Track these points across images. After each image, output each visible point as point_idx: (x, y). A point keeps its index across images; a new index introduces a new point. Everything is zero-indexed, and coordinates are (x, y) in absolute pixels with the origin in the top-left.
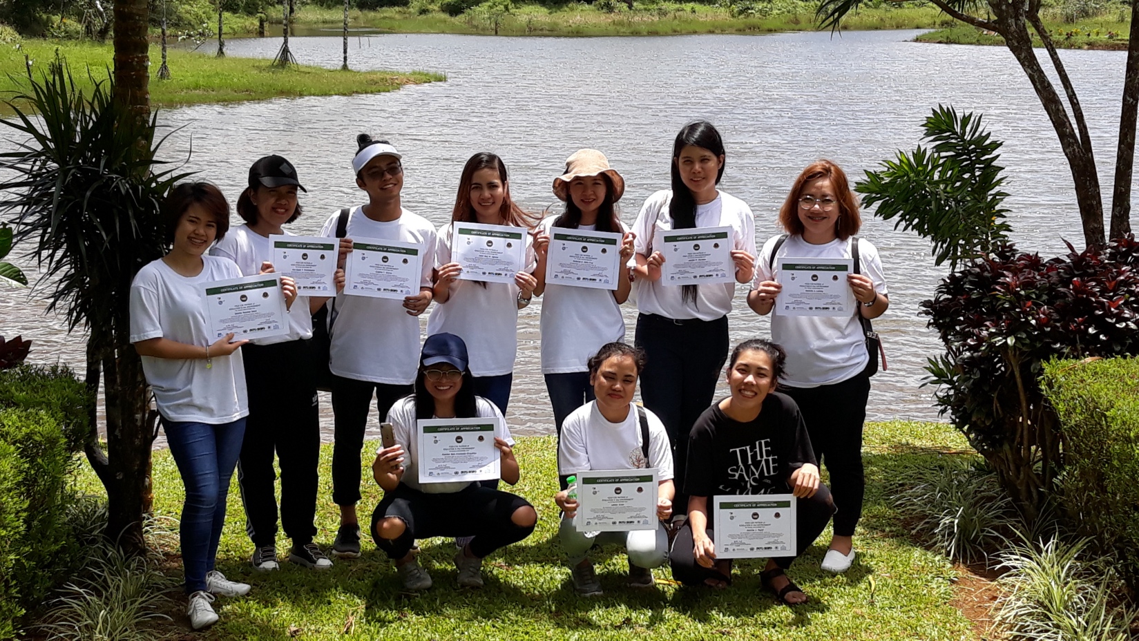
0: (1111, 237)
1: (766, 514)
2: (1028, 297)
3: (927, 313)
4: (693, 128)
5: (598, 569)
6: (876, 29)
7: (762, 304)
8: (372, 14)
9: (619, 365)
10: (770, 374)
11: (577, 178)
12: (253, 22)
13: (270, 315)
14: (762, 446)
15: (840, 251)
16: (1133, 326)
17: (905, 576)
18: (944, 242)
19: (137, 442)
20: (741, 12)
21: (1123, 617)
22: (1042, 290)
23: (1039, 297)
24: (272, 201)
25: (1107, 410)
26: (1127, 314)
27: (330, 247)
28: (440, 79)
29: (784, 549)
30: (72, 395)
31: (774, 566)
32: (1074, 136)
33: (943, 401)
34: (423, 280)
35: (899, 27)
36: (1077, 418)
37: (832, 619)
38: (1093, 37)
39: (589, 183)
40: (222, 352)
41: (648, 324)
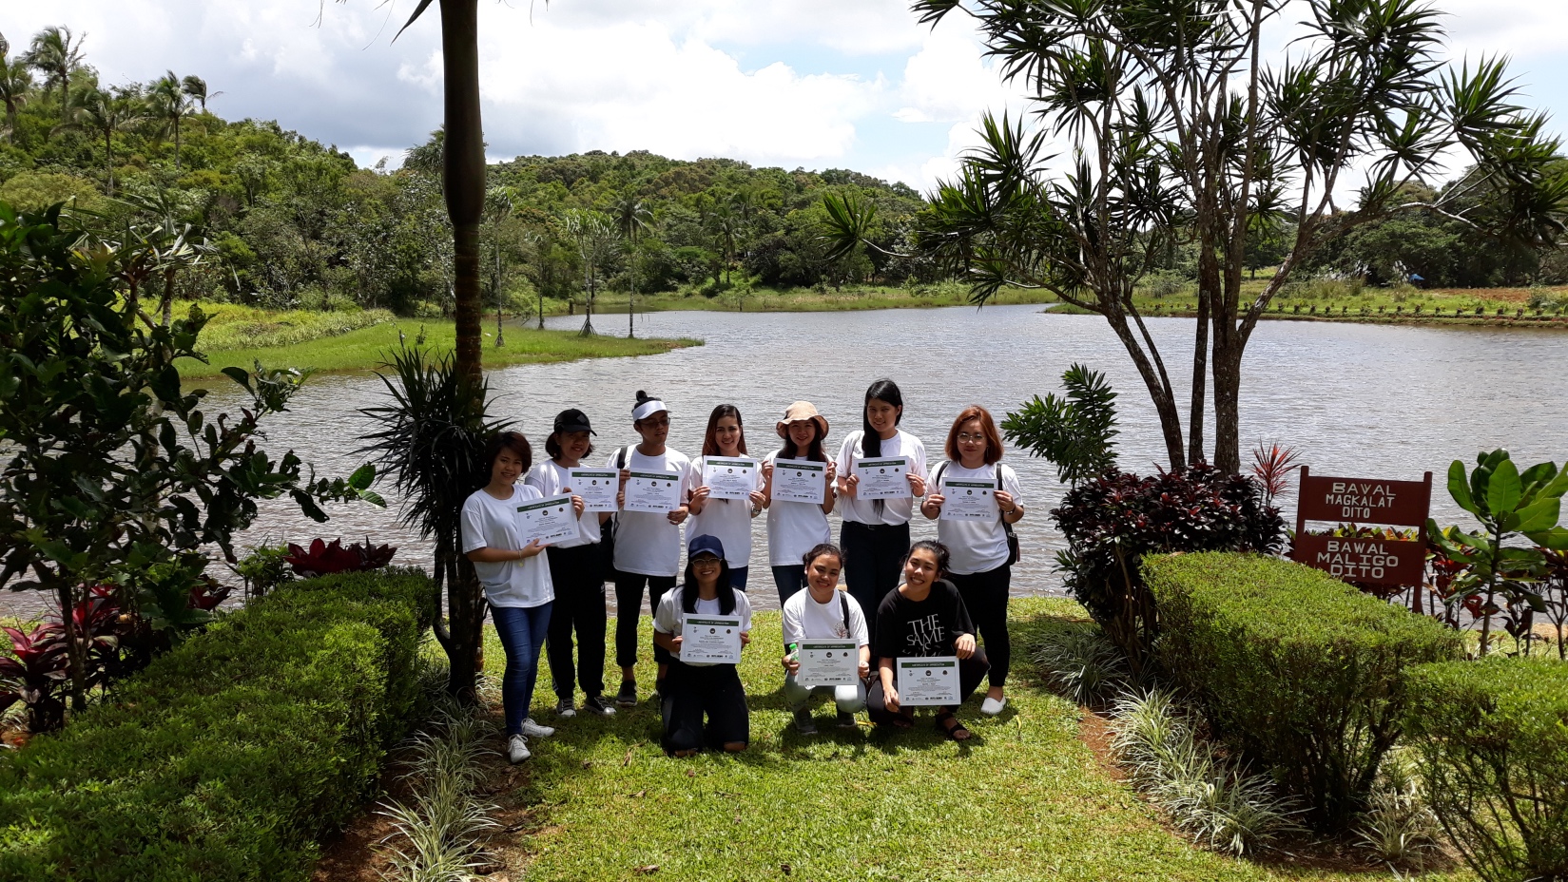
0: (1189, 462)
1: (937, 672)
2: (1129, 507)
3: (1055, 519)
4: (878, 384)
5: (814, 714)
6: (1017, 303)
7: (932, 511)
8: (651, 298)
9: (829, 562)
10: (935, 568)
11: (794, 422)
12: (565, 305)
13: (565, 524)
14: (932, 619)
15: (987, 474)
16: (1207, 528)
17: (1043, 717)
18: (1066, 465)
19: (472, 621)
20: (918, 293)
21: (1206, 748)
22: (1138, 501)
23: (1137, 507)
24: (571, 443)
25: (1190, 592)
26: (1203, 519)
27: (613, 475)
28: (700, 344)
29: (951, 698)
30: (423, 588)
31: (945, 711)
32: (1159, 388)
33: (1068, 584)
34: (682, 498)
35: (1033, 302)
36: (1168, 598)
37: (989, 751)
38: (1175, 308)
39: (803, 426)
40: (531, 554)
41: (850, 529)
